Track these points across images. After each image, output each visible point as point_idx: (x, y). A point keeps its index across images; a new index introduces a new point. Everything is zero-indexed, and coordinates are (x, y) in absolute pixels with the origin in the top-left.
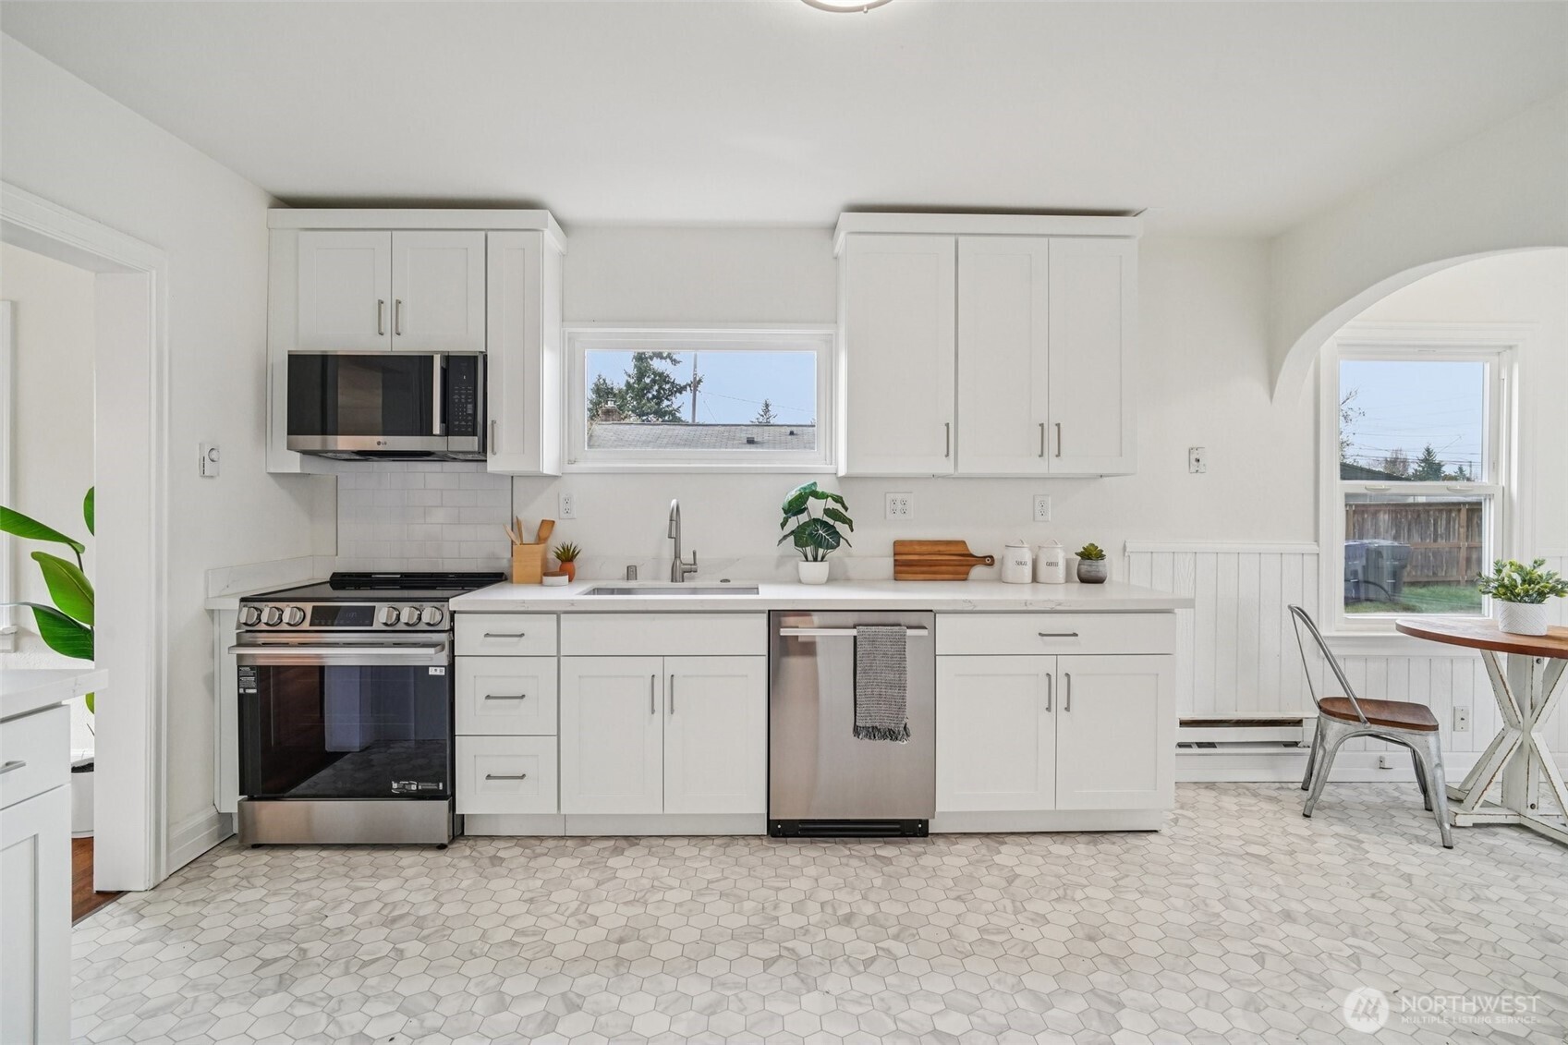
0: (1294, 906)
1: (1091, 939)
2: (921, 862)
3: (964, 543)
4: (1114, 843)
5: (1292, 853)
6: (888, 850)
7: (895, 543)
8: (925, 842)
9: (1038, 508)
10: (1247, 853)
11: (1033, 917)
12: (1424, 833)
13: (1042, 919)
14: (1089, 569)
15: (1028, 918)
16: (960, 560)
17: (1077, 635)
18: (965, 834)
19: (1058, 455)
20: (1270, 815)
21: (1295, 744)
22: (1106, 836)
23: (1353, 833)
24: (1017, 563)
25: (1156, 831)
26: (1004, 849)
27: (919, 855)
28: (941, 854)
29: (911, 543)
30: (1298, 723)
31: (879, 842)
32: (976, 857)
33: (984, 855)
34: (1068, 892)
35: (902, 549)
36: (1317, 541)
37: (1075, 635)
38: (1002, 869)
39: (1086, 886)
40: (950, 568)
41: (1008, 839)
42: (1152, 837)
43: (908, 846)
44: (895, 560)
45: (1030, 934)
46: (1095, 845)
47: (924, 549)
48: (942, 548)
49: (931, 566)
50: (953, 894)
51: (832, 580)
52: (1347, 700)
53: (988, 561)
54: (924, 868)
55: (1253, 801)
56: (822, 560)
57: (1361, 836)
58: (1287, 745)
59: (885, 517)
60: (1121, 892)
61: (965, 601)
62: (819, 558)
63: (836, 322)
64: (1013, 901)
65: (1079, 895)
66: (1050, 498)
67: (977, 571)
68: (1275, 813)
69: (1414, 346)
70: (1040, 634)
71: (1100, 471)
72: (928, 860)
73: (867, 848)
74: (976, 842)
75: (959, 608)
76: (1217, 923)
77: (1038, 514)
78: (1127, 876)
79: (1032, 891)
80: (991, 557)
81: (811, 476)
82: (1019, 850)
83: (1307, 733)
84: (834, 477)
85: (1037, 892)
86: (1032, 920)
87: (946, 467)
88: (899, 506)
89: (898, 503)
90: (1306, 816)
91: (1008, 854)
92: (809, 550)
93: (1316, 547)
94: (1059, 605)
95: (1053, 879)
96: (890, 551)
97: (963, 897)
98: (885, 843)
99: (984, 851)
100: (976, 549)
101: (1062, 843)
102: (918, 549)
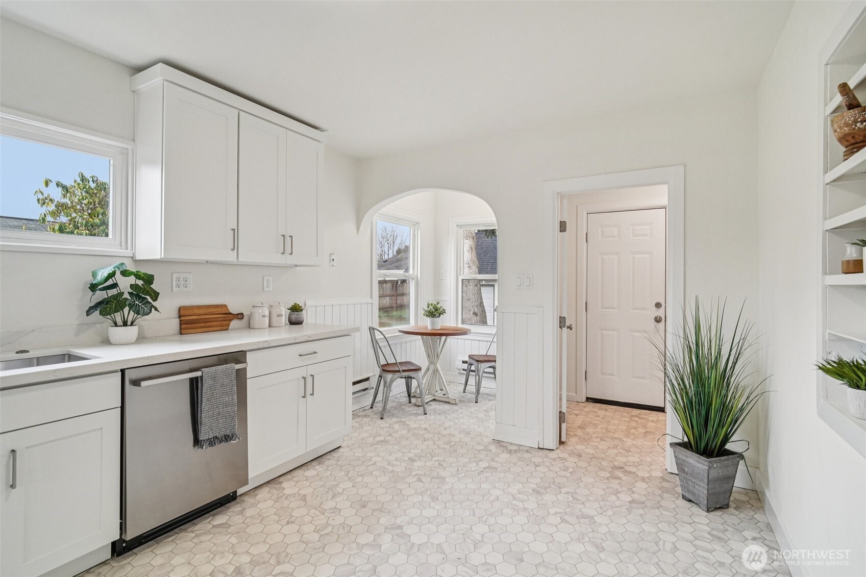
0: (411, 455)
1: (364, 506)
2: (247, 515)
3: (226, 306)
4: (329, 459)
5: (391, 435)
6: (220, 519)
7: (180, 308)
8: (238, 503)
9: (265, 283)
10: (378, 442)
11: (332, 511)
12: (416, 412)
13: (336, 510)
14: (297, 317)
15: (330, 513)
16: (224, 317)
17: (317, 353)
18: (256, 488)
19: (291, 254)
20: (371, 423)
21: (366, 389)
22: (323, 457)
23: (400, 420)
24: (261, 316)
25: (340, 447)
26: (285, 485)
27: (242, 512)
28: (254, 505)
29: (192, 307)
30: (367, 379)
31: (208, 517)
32: (274, 497)
33: (278, 494)
34: (334, 491)
35: (182, 313)
36: (371, 297)
37: (315, 353)
38: (294, 496)
39: (338, 485)
40: (218, 323)
41: (281, 479)
42: (340, 450)
43: (230, 510)
44: (180, 321)
45: (339, 520)
46: (323, 464)
47: (201, 311)
48: (212, 310)
49: (206, 322)
50: (284, 522)
51: (141, 339)
52: (396, 364)
53: (240, 316)
54: (252, 517)
55: (360, 419)
56: (132, 324)
57: (403, 420)
58: (364, 390)
59: (172, 290)
60: (354, 480)
61: (264, 342)
62: (129, 323)
63: (134, 141)
64: (316, 509)
65: (340, 490)
66: (271, 278)
67: (234, 323)
68: (371, 421)
69: (396, 218)
70: (300, 355)
71: (297, 263)
72: (249, 512)
73: (204, 525)
74: (266, 489)
75: (261, 346)
76: (396, 474)
77: (265, 287)
78: (349, 471)
79: (318, 499)
80: (242, 314)
81: (117, 258)
82: (292, 483)
83: (373, 382)
84: (130, 260)
85: (321, 499)
86: (333, 512)
87: (231, 257)
88: (183, 282)
89: (181, 280)
90: (382, 418)
91: (288, 486)
92: (118, 317)
93: (371, 300)
94: (310, 337)
95: (321, 489)
96: (176, 314)
97: (290, 520)
98: (213, 516)
99: (275, 492)
100: (233, 309)
101: (308, 470)
102: (196, 311)
